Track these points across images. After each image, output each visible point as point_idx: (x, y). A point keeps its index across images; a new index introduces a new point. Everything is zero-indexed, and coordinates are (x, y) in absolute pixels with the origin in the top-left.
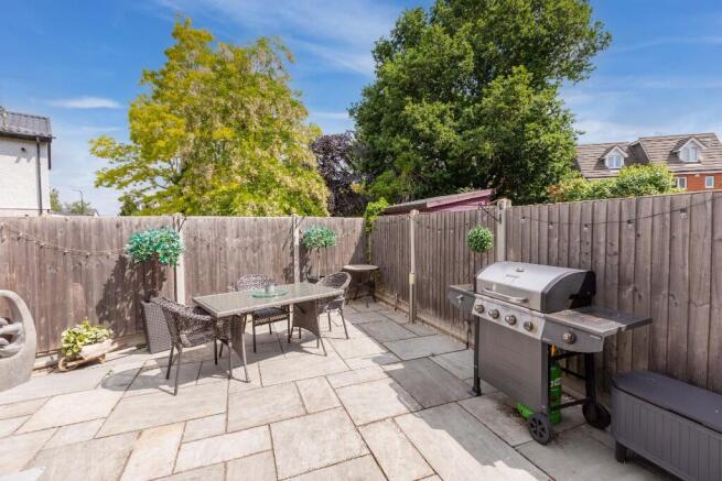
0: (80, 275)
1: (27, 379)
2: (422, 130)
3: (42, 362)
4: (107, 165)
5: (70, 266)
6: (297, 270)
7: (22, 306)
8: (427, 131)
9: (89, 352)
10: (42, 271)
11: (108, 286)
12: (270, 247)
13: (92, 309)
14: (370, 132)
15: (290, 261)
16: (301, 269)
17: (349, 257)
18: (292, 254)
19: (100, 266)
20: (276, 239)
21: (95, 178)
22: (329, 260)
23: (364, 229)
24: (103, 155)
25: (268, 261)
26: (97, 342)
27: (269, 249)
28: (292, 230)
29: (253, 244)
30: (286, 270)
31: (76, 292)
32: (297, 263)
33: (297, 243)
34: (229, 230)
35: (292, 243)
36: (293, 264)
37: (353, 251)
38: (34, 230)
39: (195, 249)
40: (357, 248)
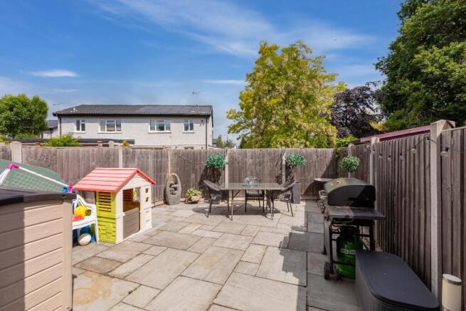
0: (195, 171)
1: (178, 204)
2: (432, 73)
3: (184, 199)
4: (233, 122)
5: (192, 167)
6: (284, 178)
7: (178, 179)
8: (437, 72)
9: (194, 199)
10: (184, 168)
11: (202, 175)
12: (269, 164)
13: (197, 184)
14: (392, 80)
15: (280, 172)
16: (286, 177)
17: (321, 173)
18: (281, 169)
19: (200, 168)
20: (272, 160)
21: (228, 129)
22: (306, 174)
23: (334, 156)
24: (231, 118)
25: (267, 172)
26: (197, 195)
27: (268, 165)
28: (281, 155)
29: (260, 162)
30: (277, 177)
31: (193, 176)
32: (284, 174)
33: (284, 163)
34: (248, 155)
35: (281, 163)
36: (281, 174)
37: (325, 169)
38: (183, 154)
39: (232, 163)
40: (328, 168)
